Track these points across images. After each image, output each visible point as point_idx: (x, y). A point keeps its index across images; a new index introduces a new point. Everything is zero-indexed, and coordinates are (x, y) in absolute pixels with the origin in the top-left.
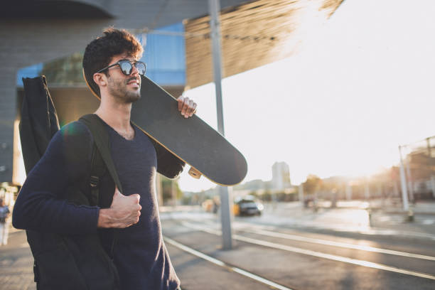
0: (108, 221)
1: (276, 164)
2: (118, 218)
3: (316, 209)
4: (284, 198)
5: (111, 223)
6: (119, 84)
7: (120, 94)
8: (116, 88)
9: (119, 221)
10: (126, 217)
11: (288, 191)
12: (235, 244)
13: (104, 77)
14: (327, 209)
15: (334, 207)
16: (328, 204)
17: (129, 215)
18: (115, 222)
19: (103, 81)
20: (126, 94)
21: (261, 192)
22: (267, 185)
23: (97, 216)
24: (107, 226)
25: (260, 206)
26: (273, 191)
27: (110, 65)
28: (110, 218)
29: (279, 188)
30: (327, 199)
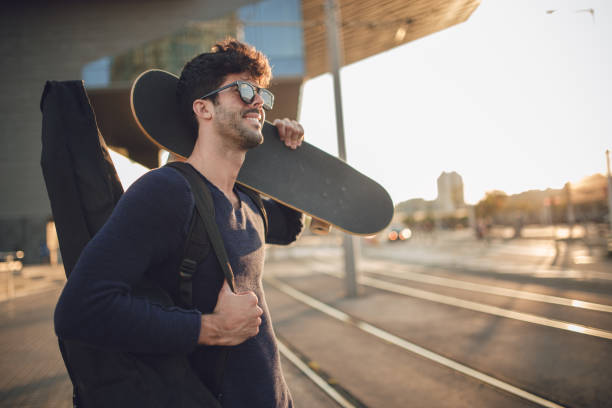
0: (213, 334)
1: (444, 174)
2: (227, 329)
4: (451, 223)
5: (217, 337)
6: (233, 116)
7: (233, 132)
8: (226, 122)
9: (229, 335)
10: (240, 327)
11: (461, 213)
13: (209, 105)
15: (518, 236)
16: (509, 232)
17: (244, 324)
18: (223, 336)
19: (207, 111)
20: (243, 132)
21: (420, 216)
22: (430, 205)
23: (197, 326)
24: (212, 342)
26: (437, 215)
27: (222, 87)
28: (217, 329)
29: (449, 209)
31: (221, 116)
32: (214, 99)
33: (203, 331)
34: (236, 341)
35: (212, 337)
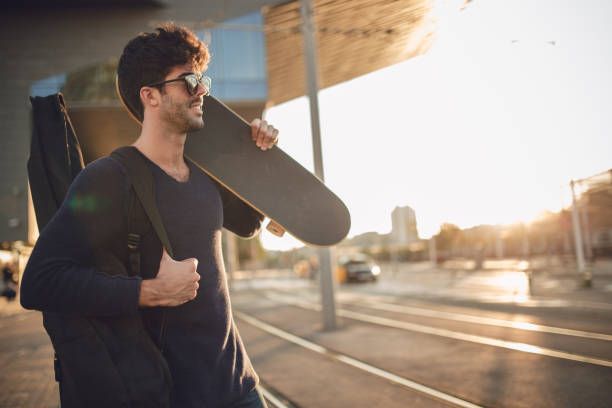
0: (153, 297)
1: (397, 209)
2: (167, 292)
3: (454, 271)
4: (409, 257)
5: (156, 299)
6: (179, 107)
7: (178, 119)
9: (169, 297)
10: (179, 290)
11: (415, 247)
12: (340, 322)
13: (156, 93)
14: (470, 272)
15: (479, 268)
16: (470, 265)
17: (183, 287)
18: (163, 298)
20: (187, 121)
21: (376, 249)
22: (385, 239)
23: (137, 290)
24: (152, 304)
25: (376, 270)
26: (394, 248)
27: (168, 78)
28: (156, 292)
29: (402, 242)
30: (470, 258)
31: (168, 105)
32: (161, 87)
33: (142, 294)
34: (175, 303)
35: (151, 300)
